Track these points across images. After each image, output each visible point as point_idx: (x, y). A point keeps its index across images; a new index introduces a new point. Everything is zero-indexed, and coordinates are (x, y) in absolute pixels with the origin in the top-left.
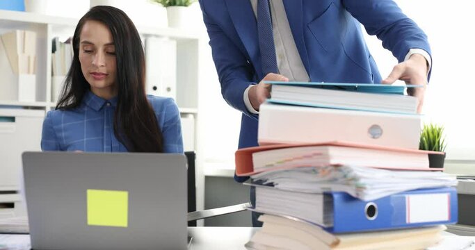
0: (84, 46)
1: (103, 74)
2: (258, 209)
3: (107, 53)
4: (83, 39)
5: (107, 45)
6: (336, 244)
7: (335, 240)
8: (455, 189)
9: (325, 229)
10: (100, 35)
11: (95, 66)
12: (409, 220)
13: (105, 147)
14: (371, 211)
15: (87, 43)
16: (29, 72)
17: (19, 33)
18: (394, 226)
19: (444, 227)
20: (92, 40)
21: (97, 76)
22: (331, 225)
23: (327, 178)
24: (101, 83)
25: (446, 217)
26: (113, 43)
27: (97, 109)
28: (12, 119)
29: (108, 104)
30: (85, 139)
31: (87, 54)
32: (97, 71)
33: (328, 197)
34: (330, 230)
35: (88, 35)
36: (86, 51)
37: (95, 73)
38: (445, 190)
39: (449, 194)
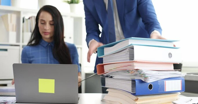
0: (41, 21)
1: (49, 33)
2: (106, 86)
3: (51, 24)
4: (40, 18)
5: (50, 21)
6: (137, 100)
7: (136, 98)
8: (183, 78)
9: (132, 94)
10: (48, 17)
11: (45, 30)
12: (165, 90)
13: (48, 62)
14: (150, 87)
15: (42, 20)
16: (13, 31)
17: (9, 15)
18: (159, 93)
19: (179, 93)
20: (44, 19)
21: (46, 34)
22: (135, 92)
23: (133, 74)
24: (48, 36)
25: (180, 89)
26: (53, 21)
27: (45, 46)
28: (6, 50)
29: (49, 44)
30: (40, 58)
31: (42, 25)
32: (46, 31)
33: (133, 81)
34: (134, 94)
35: (43, 17)
36: (42, 24)
37: (45, 32)
38: (180, 78)
39: (181, 80)
